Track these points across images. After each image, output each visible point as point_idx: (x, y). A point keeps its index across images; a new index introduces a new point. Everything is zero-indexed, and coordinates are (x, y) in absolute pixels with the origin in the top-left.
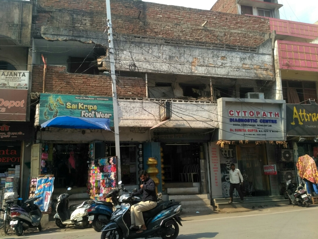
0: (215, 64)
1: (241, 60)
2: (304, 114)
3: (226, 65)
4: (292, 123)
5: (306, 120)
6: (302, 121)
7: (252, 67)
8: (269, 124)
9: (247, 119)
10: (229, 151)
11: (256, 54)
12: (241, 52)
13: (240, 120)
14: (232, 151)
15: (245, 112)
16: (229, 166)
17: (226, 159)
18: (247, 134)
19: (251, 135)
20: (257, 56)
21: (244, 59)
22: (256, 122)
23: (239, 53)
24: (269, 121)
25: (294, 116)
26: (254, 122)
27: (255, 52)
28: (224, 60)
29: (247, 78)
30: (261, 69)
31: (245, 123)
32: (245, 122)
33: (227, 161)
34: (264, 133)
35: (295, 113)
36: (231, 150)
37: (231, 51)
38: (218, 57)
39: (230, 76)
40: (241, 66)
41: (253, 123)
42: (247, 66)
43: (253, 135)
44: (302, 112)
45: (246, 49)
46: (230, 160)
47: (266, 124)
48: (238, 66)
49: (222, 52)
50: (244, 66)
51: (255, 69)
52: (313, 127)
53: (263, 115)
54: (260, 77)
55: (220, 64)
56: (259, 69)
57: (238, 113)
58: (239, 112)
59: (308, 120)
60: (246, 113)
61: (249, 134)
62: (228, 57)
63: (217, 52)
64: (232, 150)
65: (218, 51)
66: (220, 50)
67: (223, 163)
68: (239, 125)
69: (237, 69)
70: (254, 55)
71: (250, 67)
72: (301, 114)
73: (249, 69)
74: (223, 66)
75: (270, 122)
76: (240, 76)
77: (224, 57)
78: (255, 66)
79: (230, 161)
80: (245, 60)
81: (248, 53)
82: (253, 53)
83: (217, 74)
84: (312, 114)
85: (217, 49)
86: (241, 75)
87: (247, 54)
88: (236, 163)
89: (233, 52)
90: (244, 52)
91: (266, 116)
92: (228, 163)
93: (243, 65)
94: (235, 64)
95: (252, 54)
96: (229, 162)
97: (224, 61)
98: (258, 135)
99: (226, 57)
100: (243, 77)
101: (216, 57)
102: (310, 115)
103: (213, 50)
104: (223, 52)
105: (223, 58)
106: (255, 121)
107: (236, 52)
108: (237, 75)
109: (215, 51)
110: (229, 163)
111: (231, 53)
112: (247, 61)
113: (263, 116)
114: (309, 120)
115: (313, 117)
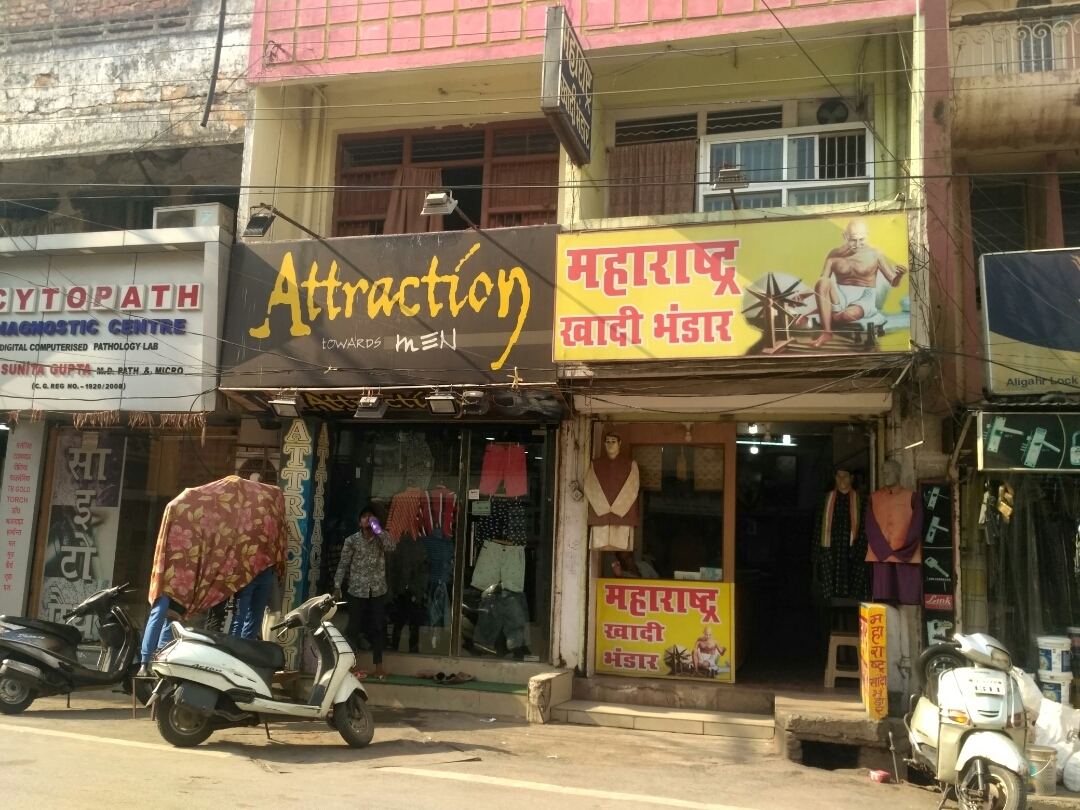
0: (14, 108)
1: (114, 74)
2: (331, 283)
3: (51, 106)
4: (254, 333)
5: (333, 313)
6: (312, 317)
7: (152, 98)
8: (146, 339)
9: (56, 319)
10: (96, 457)
11: (183, 39)
12: (119, 40)
13: (30, 329)
14: (107, 455)
15: (50, 293)
16: (83, 515)
17: (81, 489)
18: (45, 386)
19: (62, 386)
20: (183, 43)
21: (127, 67)
22: (95, 332)
23: (107, 47)
24: (149, 327)
25: (277, 298)
26: (83, 333)
27: (175, 30)
28: (47, 89)
29: (120, 147)
30: (193, 97)
31: (46, 340)
32: (51, 333)
33: (80, 497)
34: (116, 379)
35: (285, 285)
36: (104, 452)
37: (76, 45)
38: (27, 81)
39: (56, 148)
40: (110, 99)
41: (79, 339)
42: (135, 96)
43: (70, 386)
44: (322, 276)
45: (142, 23)
46: (93, 493)
47: (134, 339)
48: (96, 101)
49: (42, 59)
50: (124, 97)
51: (165, 102)
52: (364, 344)
53: (127, 301)
54: (181, 137)
55: (31, 106)
56: (185, 102)
57: (24, 298)
58: (30, 292)
59: (341, 315)
60: (55, 295)
61: (52, 386)
62: (61, 74)
63: (24, 59)
64: (109, 451)
65: (28, 57)
66: (34, 50)
67: (66, 503)
68: (22, 348)
69: (92, 114)
70: (173, 41)
71: (148, 98)
72: (312, 284)
73: (140, 107)
74: (39, 112)
75: (154, 332)
76: (98, 143)
77: (48, 75)
78: (168, 92)
79: (92, 497)
80: (132, 71)
81: (145, 38)
82: (169, 35)
83: (14, 150)
84: (371, 282)
85: (23, 51)
86: (100, 138)
87: (143, 44)
88: (114, 504)
89: (85, 48)
90: (130, 40)
91: (138, 304)
92: (82, 505)
93: (116, 96)
94: (88, 95)
95: (165, 39)
96: (86, 501)
97: (44, 93)
98: (90, 386)
99: (56, 72)
100: (106, 147)
101: (19, 83)
102: (359, 289)
103: (9, 58)
104: (45, 55)
105: (45, 79)
106: (90, 328)
107: (99, 47)
108: (85, 141)
109: (18, 57)
110: (88, 505)
111: (77, 53)
112: (140, 72)
113: (124, 305)
114: (348, 313)
115: (377, 298)
